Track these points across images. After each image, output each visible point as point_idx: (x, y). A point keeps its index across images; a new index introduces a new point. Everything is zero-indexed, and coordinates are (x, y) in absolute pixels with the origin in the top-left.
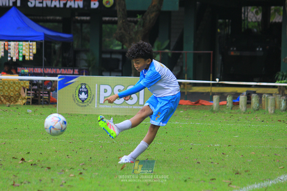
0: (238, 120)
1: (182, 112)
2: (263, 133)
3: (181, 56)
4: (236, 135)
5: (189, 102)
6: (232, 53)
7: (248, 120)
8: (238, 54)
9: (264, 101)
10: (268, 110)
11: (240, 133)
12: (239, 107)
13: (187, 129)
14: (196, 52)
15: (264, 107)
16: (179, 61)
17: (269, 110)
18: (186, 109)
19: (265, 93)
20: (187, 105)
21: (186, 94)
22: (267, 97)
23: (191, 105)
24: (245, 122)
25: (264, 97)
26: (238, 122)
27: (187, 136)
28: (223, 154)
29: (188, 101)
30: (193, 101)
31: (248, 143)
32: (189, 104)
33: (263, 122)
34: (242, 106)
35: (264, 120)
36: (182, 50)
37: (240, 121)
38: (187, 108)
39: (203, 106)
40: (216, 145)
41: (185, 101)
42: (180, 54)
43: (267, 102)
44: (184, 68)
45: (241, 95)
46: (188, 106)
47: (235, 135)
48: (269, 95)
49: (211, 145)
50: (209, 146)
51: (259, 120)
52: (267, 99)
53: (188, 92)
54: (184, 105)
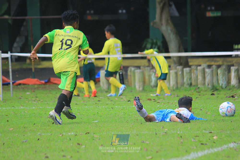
0: (99, 101)
1: (28, 93)
2: (129, 115)
3: (25, 24)
4: (96, 120)
5: (37, 81)
6: (89, 18)
7: (111, 101)
8: (96, 18)
9: (131, 76)
10: (135, 86)
11: (101, 117)
12: (100, 84)
13: (34, 114)
14: (43, 17)
15: (131, 84)
16: (22, 29)
17: (137, 87)
18: (33, 90)
19: (132, 66)
20: (35, 84)
21: (33, 70)
22: (134, 70)
23: (39, 85)
24: (107, 103)
25: (131, 71)
26: (98, 104)
27: (33, 123)
28: (79, 144)
29: (36, 79)
30: (43, 80)
31: (110, 130)
32: (38, 83)
33: (129, 102)
34: (103, 84)
35: (130, 99)
36: (26, 15)
37: (101, 102)
38: (35, 89)
39: (55, 85)
40: (69, 134)
41: (32, 80)
42: (24, 20)
43: (134, 77)
44: (30, 38)
45: (102, 69)
46: (36, 86)
47: (94, 120)
48: (135, 68)
49: (64, 134)
50: (61, 135)
51: (125, 99)
52: (134, 73)
53: (35, 69)
54: (32, 85)
